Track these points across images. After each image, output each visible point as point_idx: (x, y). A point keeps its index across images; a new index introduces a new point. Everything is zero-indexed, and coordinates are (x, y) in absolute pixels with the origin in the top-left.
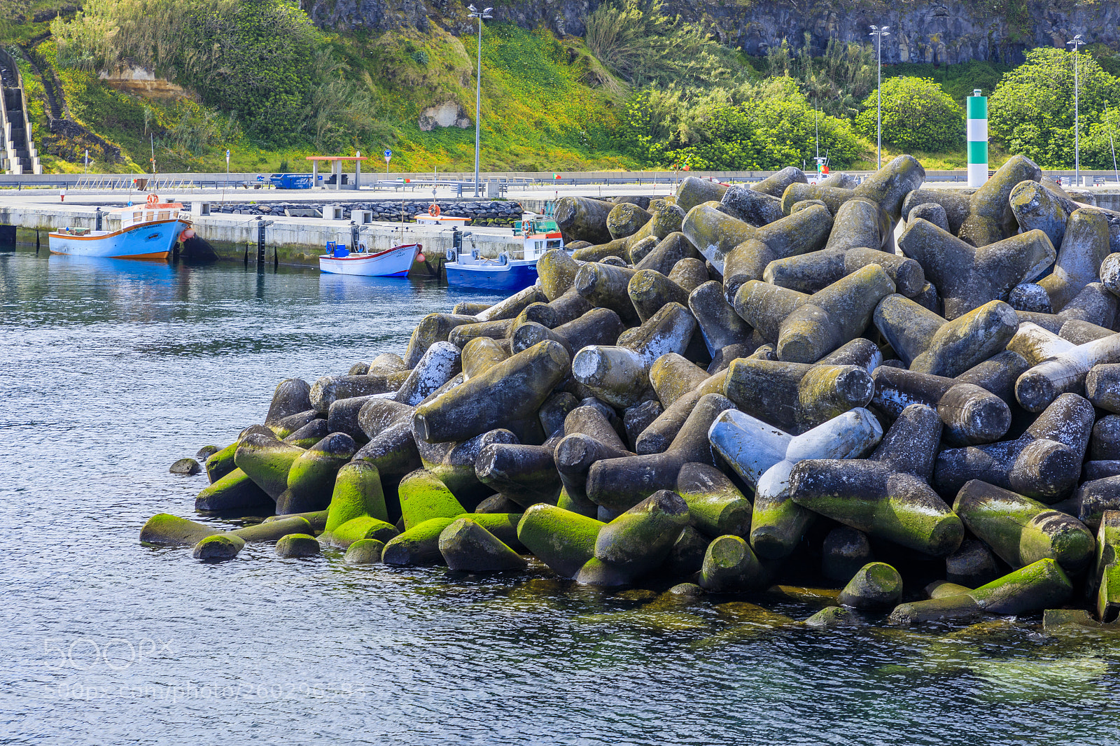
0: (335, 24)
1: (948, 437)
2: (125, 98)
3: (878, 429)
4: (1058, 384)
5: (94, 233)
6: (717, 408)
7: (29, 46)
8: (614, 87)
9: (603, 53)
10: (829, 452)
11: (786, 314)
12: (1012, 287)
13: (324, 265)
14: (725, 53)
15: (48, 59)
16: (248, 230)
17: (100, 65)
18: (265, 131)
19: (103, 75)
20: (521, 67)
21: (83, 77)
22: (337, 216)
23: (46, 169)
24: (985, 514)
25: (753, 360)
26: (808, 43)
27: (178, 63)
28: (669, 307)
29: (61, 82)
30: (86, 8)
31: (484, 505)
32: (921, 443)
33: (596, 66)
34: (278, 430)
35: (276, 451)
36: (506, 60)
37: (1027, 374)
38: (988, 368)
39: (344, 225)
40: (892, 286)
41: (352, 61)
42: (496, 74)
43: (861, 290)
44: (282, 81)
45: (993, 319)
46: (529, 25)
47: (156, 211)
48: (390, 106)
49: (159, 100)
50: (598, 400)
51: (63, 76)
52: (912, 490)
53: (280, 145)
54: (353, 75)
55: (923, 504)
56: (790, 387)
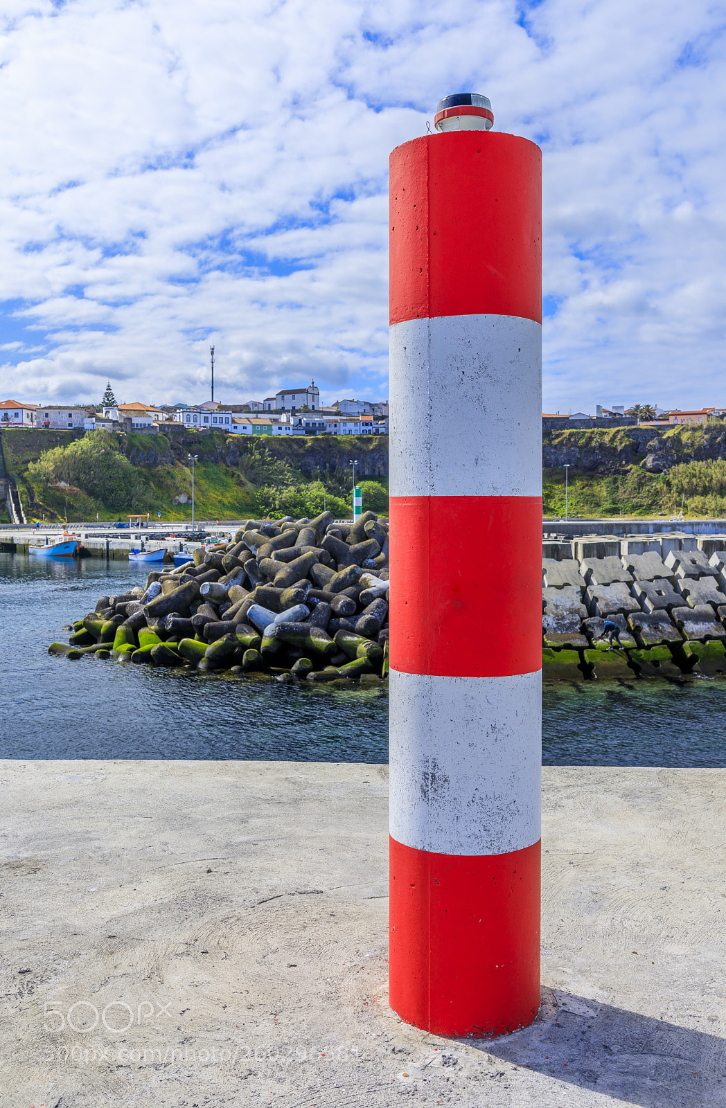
0: (139, 463)
1: (334, 614)
2: (58, 494)
3: (308, 612)
4: (375, 595)
5: (46, 546)
6: (251, 603)
7: (20, 473)
8: (250, 486)
9: (246, 473)
10: (289, 620)
11: (278, 570)
12: (362, 562)
13: (130, 557)
14: (294, 472)
15: (28, 479)
16: (103, 544)
17: (48, 480)
18: (112, 506)
19: (49, 485)
20: (213, 479)
21: (42, 485)
22: (136, 538)
23: (28, 522)
24: (345, 642)
25: (265, 587)
26: (328, 467)
27: (78, 479)
28: (236, 568)
29: (33, 488)
30: (41, 458)
31: (169, 639)
32: (323, 616)
33: (243, 478)
34: (99, 614)
35: (97, 621)
36: (206, 476)
37: (363, 592)
38: (350, 589)
39: (139, 542)
40: (317, 560)
41: (146, 477)
42: (203, 482)
43: (305, 561)
44: (118, 486)
45: (352, 571)
46: (216, 462)
47: (68, 537)
48: (161, 495)
49: (71, 494)
50: (210, 602)
51: (34, 485)
52: (319, 633)
53: (118, 511)
54: (146, 483)
55: (322, 638)
56: (277, 596)
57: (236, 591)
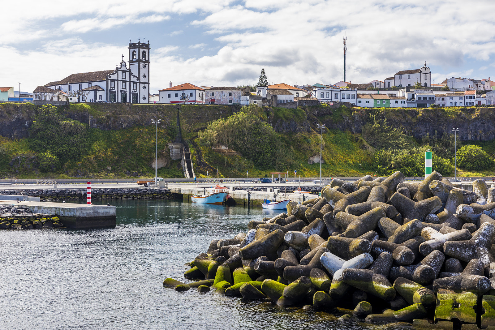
0: (282, 131)
1: (395, 263)
2: (219, 155)
3: (372, 260)
4: (433, 247)
5: (203, 196)
6: (324, 251)
7: (192, 140)
8: (370, 149)
9: (367, 138)
10: (355, 266)
11: (350, 222)
12: (427, 215)
13: (264, 206)
14: (408, 138)
15: (197, 143)
16: (245, 195)
17: (212, 145)
18: (261, 165)
19: (213, 148)
20: (341, 143)
21: (207, 149)
22: (271, 191)
24: (403, 288)
25: (337, 237)
26: (436, 134)
27: (235, 144)
28: (317, 220)
29: (201, 150)
30: (208, 127)
32: (385, 265)
33: (365, 143)
34: (209, 255)
35: (205, 261)
36: (336, 141)
37: (423, 244)
38: (411, 241)
39: (272, 194)
40: (384, 214)
41: (287, 142)
42: (333, 146)
43: (374, 215)
44: (266, 149)
45: (414, 225)
46: (343, 130)
47: (219, 189)
48: (299, 157)
49: (229, 156)
50: (293, 248)
51: (202, 148)
52: (380, 279)
53: (265, 169)
54: (288, 147)
55: (383, 284)
56: (346, 245)
57: (314, 239)
